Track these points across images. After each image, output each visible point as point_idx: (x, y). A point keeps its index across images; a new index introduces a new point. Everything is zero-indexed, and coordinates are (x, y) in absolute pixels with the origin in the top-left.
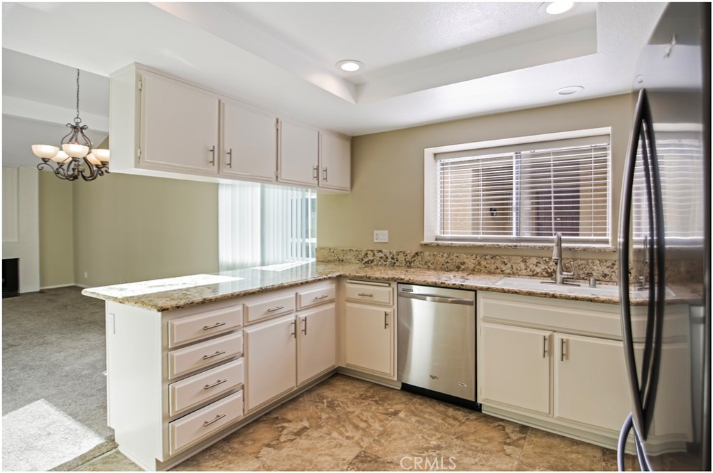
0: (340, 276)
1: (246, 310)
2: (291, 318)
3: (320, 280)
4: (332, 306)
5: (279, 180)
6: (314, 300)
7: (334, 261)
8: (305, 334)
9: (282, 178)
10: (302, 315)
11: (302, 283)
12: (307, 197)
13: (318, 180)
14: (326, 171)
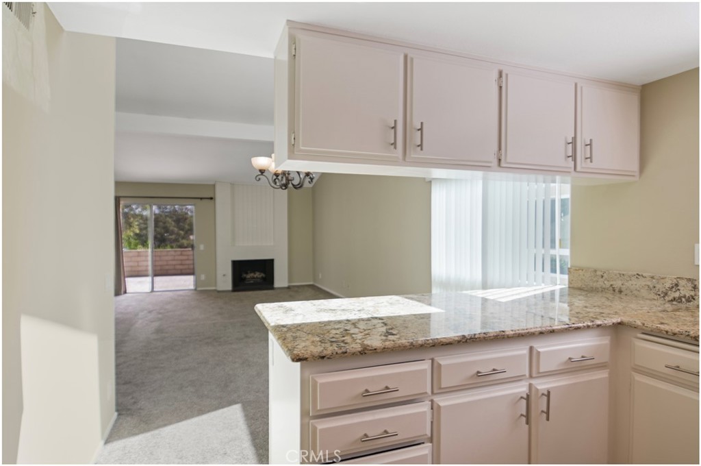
0: (620, 323)
1: (436, 369)
2: (521, 389)
3: (578, 328)
4: (603, 375)
5: (503, 164)
6: (566, 363)
7: (603, 290)
8: (548, 419)
9: (508, 160)
10: (542, 385)
11: (541, 333)
12: (552, 197)
13: (575, 160)
14: (590, 144)
